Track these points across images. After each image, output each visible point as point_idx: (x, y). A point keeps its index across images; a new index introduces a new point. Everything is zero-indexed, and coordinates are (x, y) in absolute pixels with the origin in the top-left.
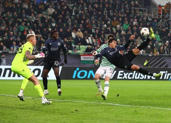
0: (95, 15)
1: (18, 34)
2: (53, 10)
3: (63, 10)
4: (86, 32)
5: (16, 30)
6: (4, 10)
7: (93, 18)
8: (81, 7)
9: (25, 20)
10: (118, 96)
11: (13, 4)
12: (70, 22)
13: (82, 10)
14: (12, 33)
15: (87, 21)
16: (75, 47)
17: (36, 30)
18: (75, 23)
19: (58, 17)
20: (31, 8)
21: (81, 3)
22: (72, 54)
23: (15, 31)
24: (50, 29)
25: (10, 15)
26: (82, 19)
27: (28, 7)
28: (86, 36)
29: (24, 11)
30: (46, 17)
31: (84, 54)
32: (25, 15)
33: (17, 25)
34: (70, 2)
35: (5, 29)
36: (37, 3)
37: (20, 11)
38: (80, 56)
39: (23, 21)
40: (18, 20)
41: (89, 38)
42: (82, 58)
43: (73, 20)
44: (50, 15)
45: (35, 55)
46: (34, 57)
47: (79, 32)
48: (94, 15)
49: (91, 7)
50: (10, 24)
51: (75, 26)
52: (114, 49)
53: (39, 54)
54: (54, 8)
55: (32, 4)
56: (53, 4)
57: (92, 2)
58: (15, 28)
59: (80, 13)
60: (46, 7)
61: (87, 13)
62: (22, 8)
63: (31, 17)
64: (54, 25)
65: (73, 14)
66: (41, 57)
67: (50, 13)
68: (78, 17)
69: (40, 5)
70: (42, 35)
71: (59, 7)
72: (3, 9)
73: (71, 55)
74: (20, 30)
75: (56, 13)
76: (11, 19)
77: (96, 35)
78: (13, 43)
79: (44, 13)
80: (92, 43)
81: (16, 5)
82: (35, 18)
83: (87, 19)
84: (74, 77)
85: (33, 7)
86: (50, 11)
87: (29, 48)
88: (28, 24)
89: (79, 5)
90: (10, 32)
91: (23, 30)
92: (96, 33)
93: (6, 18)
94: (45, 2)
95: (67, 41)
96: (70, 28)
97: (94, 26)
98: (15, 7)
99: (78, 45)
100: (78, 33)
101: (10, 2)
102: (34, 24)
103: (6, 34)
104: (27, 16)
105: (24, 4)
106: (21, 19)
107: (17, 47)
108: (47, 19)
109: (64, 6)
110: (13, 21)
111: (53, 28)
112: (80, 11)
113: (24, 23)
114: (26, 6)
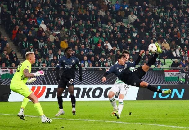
0: (187, 22)
1: (91, 47)
2: (135, 17)
3: (147, 17)
4: (173, 43)
5: (89, 42)
6: (75, 19)
7: (183, 25)
8: (169, 13)
9: (100, 30)
10: (130, 114)
11: (87, 11)
12: (154, 32)
13: (170, 16)
14: (83, 45)
15: (176, 30)
16: (159, 61)
17: (113, 42)
18: (161, 33)
19: (141, 25)
20: (108, 15)
21: (170, 8)
22: (155, 70)
23: (87, 43)
24: (129, 40)
25: (82, 25)
26: (170, 27)
27: (105, 14)
28: (173, 48)
29: (99, 19)
30: (126, 26)
31: (170, 69)
32: (100, 24)
33: (90, 37)
34: (157, 6)
35: (76, 42)
36: (115, 9)
37: (95, 19)
38: (164, 71)
39: (98, 31)
40: (92, 30)
41: (176, 50)
42: (166, 74)
43: (159, 29)
44: (131, 24)
45: (33, 73)
46: (32, 75)
47: (165, 43)
48: (185, 22)
49: (183, 12)
50: (82, 35)
51: (161, 36)
52: (123, 66)
53: (38, 72)
54: (136, 15)
55: (110, 11)
56: (135, 9)
57: (183, 6)
58: (87, 40)
59: (168, 20)
60: (127, 14)
61: (176, 19)
62: (97, 16)
63: (107, 26)
64: (135, 35)
65: (160, 21)
66: (40, 74)
67: (131, 21)
68: (165, 25)
69: (119, 11)
70: (119, 48)
71: (142, 13)
72: (74, 17)
73: (153, 71)
74: (94, 42)
75: (138, 21)
76: (83, 29)
77: (185, 46)
78: (84, 58)
79: (124, 20)
80: (179, 56)
81: (90, 12)
82: (112, 28)
83: (176, 28)
84: (155, 97)
85: (112, 14)
86: (131, 18)
87: (27, 67)
88: (104, 35)
89: (167, 11)
90: (82, 44)
91: (97, 42)
92: (185, 44)
93: (78, 28)
94: (126, 8)
95: (149, 54)
96: (154, 39)
97: (184, 35)
98: (89, 15)
99: (163, 59)
100: (163, 44)
101: (84, 9)
102: (111, 34)
103: (76, 47)
104: (104, 25)
105: (100, 11)
106: (96, 29)
107: (89, 63)
108: (128, 28)
109: (148, 12)
110: (85, 32)
111: (133, 39)
112: (168, 17)
113: (98, 34)
114: (103, 13)
